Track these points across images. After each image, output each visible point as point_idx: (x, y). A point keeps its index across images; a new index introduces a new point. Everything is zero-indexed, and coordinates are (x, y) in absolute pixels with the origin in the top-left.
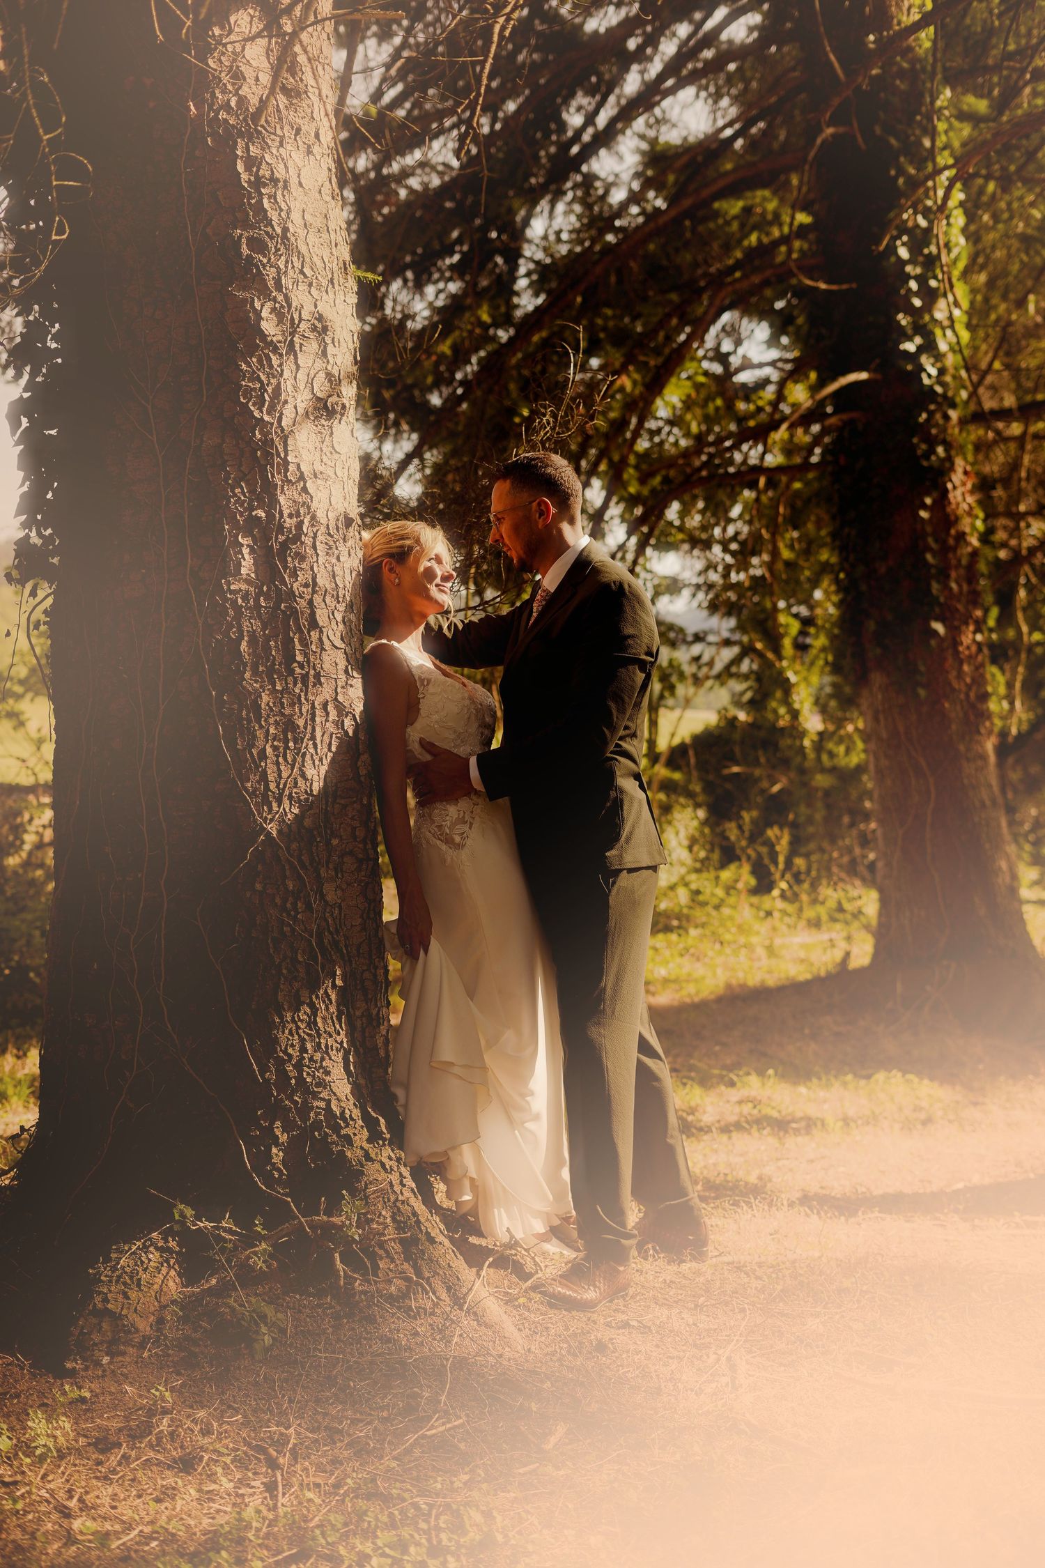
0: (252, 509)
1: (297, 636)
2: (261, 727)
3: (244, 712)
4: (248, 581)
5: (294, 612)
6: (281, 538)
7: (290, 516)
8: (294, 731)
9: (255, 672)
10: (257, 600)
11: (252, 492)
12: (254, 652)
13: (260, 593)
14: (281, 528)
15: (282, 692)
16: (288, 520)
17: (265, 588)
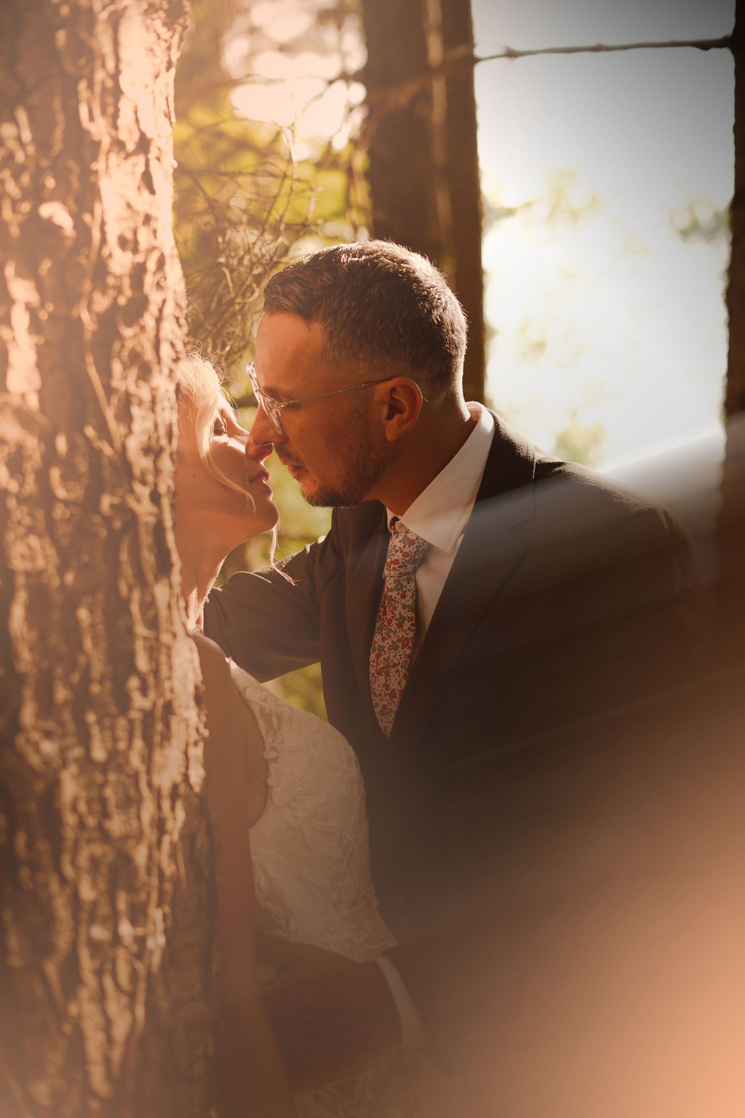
0: (37, 195)
1: (136, 595)
2: (63, 880)
3: (21, 840)
4: (23, 417)
5: (132, 520)
6: (102, 303)
7: (123, 242)
8: (132, 889)
9: (47, 706)
10: (43, 477)
11: (42, 143)
12: (42, 637)
13: (50, 456)
14: (101, 269)
15: (104, 768)
16: (117, 253)
17: (62, 444)
